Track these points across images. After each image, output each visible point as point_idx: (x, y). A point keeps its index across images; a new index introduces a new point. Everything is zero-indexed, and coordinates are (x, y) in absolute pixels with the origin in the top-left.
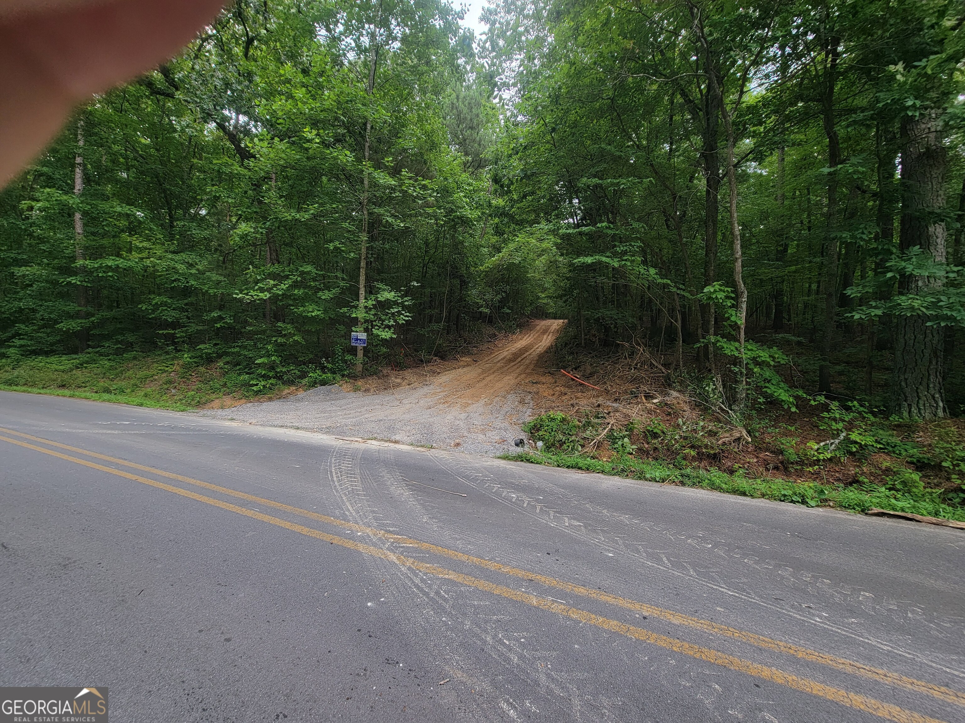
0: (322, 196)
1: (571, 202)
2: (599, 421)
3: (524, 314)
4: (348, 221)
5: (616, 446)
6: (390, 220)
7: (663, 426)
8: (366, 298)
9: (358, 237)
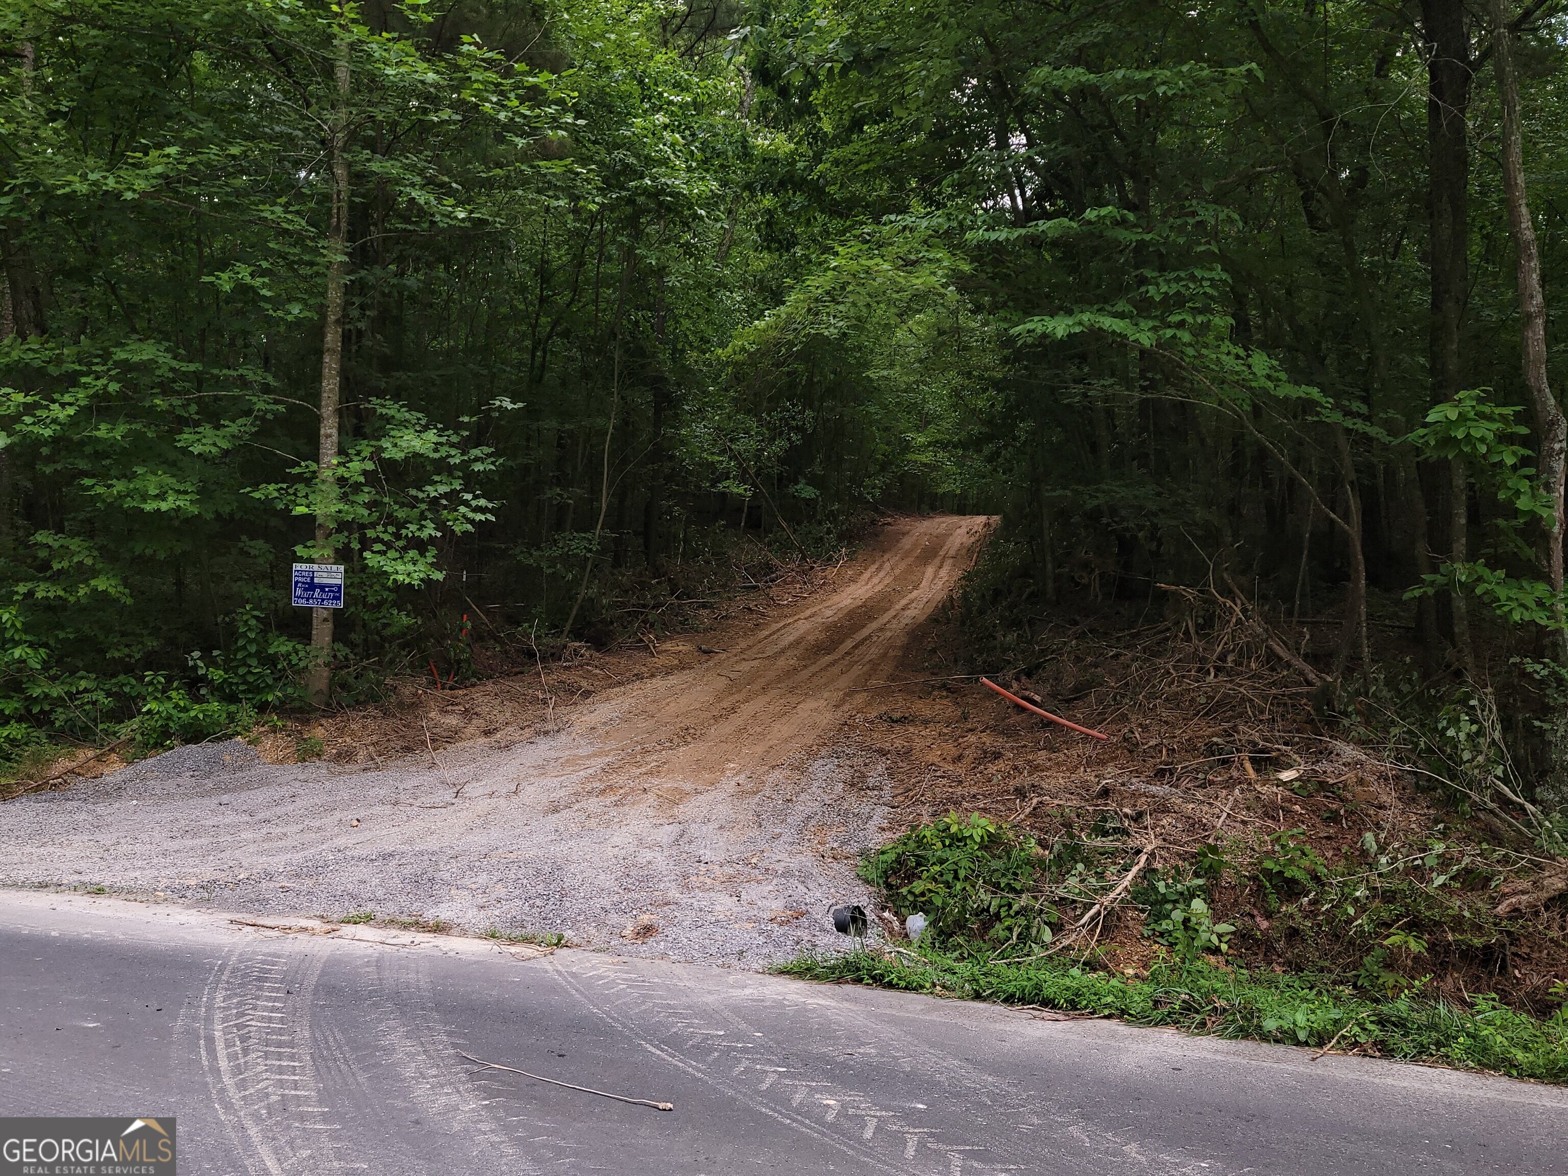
0: (193, 116)
1: (1003, 144)
2: (1108, 843)
3: (860, 499)
4: (283, 200)
5: (1165, 925)
6: (421, 196)
7: (1315, 859)
8: (341, 452)
9: (315, 251)
